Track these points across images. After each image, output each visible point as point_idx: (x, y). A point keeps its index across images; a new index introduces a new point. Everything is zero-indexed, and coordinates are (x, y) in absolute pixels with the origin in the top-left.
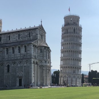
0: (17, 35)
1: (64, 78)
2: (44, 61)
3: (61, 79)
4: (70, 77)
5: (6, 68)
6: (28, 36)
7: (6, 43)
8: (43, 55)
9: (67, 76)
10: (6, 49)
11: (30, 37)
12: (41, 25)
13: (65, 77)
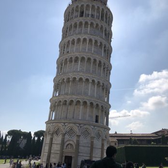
1: (67, 137)
3: (52, 139)
4: (86, 133)
9: (76, 129)
13: (71, 132)
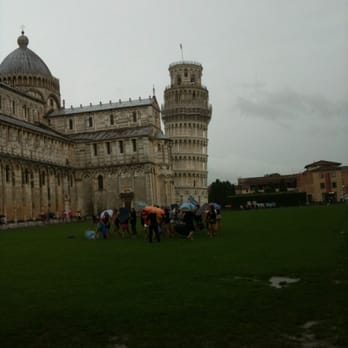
0: (107, 117)
2: (165, 167)
5: (96, 182)
6: (132, 118)
7: (84, 133)
8: (164, 155)
10: (92, 146)
11: (135, 120)
12: (154, 97)
